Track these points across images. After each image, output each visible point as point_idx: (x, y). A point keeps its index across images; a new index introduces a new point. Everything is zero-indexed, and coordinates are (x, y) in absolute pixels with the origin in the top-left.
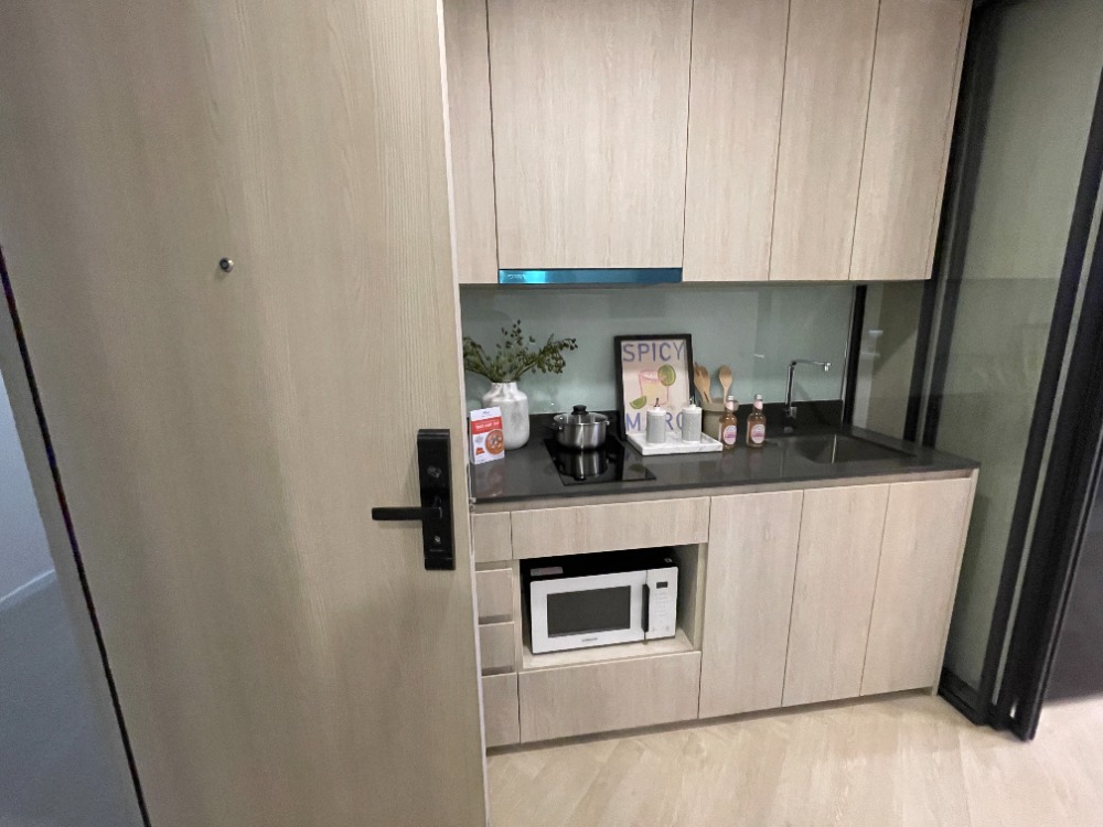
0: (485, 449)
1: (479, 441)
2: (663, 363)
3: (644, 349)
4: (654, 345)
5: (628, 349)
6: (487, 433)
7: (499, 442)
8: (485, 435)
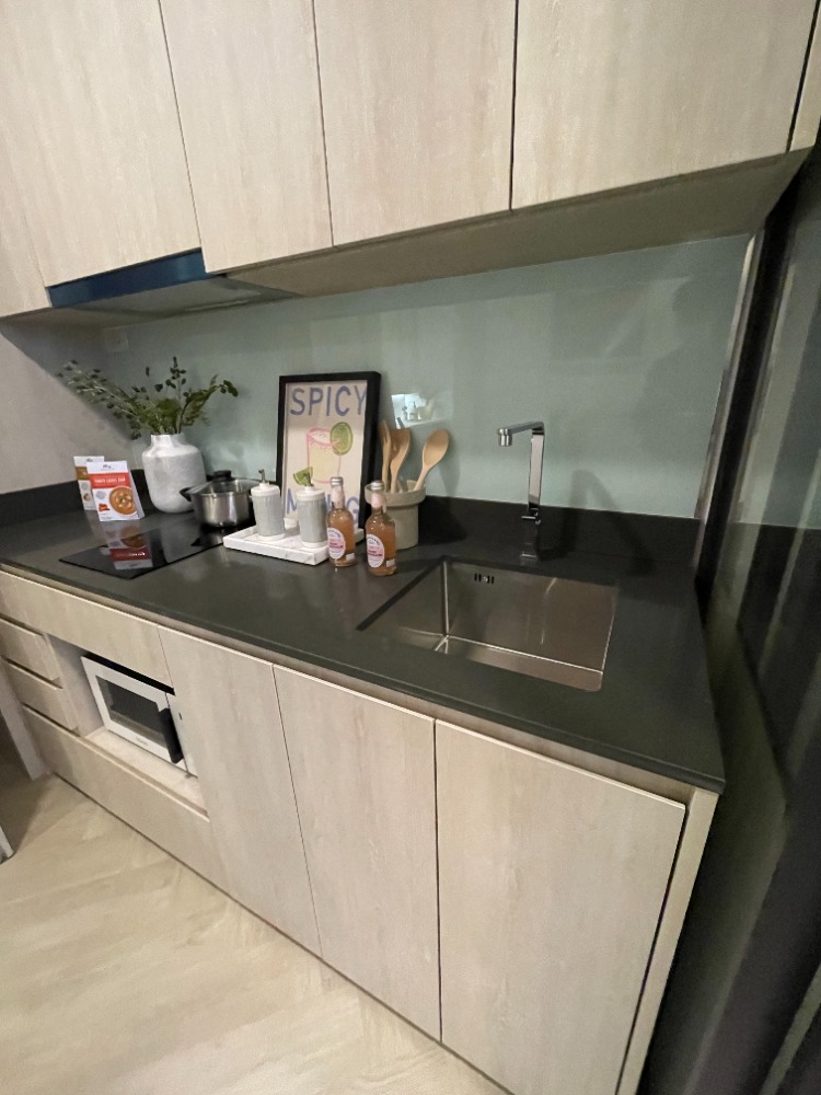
0: (109, 506)
1: (101, 496)
2: (340, 419)
3: (316, 396)
4: (330, 389)
5: (299, 396)
6: (111, 489)
7: (128, 501)
8: (108, 491)
